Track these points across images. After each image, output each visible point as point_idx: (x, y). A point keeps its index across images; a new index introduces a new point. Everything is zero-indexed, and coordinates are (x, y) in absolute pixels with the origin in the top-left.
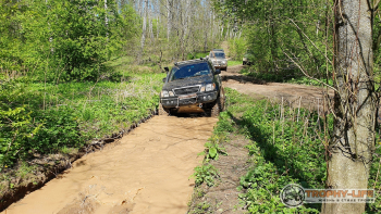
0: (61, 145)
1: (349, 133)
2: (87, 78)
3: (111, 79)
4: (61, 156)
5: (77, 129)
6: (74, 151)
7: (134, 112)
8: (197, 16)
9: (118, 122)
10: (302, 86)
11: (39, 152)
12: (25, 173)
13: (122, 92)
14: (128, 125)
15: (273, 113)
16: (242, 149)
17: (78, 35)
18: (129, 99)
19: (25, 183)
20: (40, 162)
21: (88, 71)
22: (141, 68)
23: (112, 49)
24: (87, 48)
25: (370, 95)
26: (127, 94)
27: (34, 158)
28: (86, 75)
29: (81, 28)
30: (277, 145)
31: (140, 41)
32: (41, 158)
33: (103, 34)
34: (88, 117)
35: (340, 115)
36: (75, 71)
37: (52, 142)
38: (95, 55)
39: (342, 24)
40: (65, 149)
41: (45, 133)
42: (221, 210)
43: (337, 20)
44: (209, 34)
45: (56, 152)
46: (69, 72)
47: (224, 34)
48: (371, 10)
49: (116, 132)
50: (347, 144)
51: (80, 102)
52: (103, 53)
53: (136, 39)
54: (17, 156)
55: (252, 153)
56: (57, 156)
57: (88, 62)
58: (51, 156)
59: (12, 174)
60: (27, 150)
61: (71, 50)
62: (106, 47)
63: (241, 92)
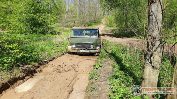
0: (31, 61)
1: (152, 58)
2: (40, 32)
3: (51, 33)
4: (31, 66)
5: (37, 55)
6: (37, 64)
7: (62, 49)
8: (91, 5)
9: (55, 52)
10: (138, 39)
11: (21, 64)
12: (17, 72)
13: (57, 39)
14: (60, 53)
15: (124, 51)
16: (110, 65)
17: (37, 12)
18: (60, 43)
19: (17, 76)
20: (23, 68)
21: (41, 29)
22: (65, 29)
23: (52, 19)
24: (41, 18)
25: (161, 43)
26: (59, 40)
27: (20, 66)
28: (40, 31)
29: (38, 9)
30: (125, 64)
31: (65, 16)
32: (23, 67)
33: (48, 13)
34: (42, 50)
35: (149, 50)
36: (35, 29)
37: (27, 60)
38: (44, 22)
39: (151, 15)
40: (33, 63)
41: (24, 56)
42: (100, 89)
43: (149, 13)
44: (97, 14)
45: (29, 64)
46: (32, 29)
47: (104, 14)
48: (163, 10)
49: (55, 56)
50: (151, 62)
51: (38, 43)
52: (48, 21)
53: (63, 15)
54: (13, 65)
55: (114, 67)
56: (30, 66)
57: (41, 25)
58: (27, 66)
59: (11, 72)
60: (17, 63)
61: (33, 19)
62: (49, 18)
63: (110, 41)
